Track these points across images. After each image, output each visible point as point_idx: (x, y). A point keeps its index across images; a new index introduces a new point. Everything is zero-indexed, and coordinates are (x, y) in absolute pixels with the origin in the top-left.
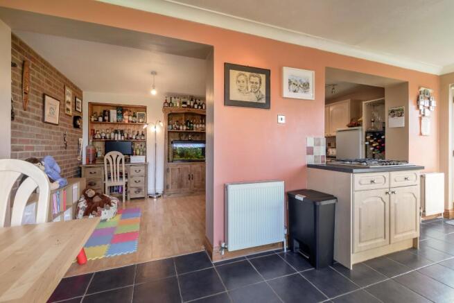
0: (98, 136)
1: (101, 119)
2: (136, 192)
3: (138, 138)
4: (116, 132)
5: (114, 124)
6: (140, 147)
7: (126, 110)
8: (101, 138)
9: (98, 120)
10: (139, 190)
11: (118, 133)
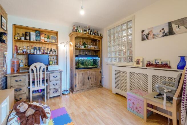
0: (20, 51)
1: (23, 38)
2: (54, 92)
3: (51, 53)
4: (35, 48)
5: (33, 42)
6: (52, 60)
7: (43, 33)
8: (24, 53)
9: (21, 39)
10: (56, 91)
11: (37, 49)
